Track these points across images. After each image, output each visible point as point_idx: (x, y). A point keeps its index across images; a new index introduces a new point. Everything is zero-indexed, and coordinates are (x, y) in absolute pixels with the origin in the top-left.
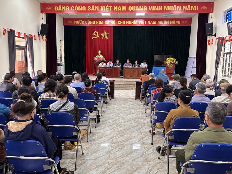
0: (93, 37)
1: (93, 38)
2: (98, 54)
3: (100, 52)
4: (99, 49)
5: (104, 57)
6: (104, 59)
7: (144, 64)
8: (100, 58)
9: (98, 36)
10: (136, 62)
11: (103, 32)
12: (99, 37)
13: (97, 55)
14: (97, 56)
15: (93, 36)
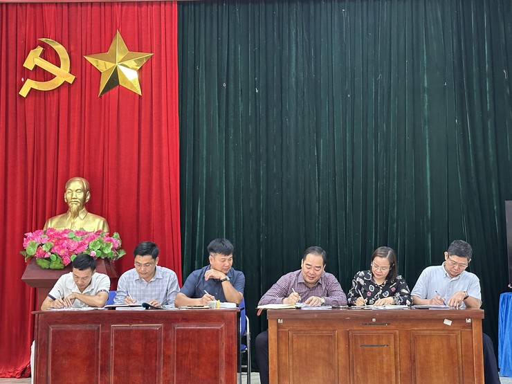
0: (29, 85)
1: (24, 92)
2: (65, 209)
3: (76, 189)
4: (73, 168)
5: (114, 225)
6: (110, 247)
7: (454, 275)
8: (81, 233)
9: (63, 74)
10: (381, 264)
11: (103, 48)
12: (71, 79)
13: (53, 215)
14: (52, 224)
15: (27, 74)
